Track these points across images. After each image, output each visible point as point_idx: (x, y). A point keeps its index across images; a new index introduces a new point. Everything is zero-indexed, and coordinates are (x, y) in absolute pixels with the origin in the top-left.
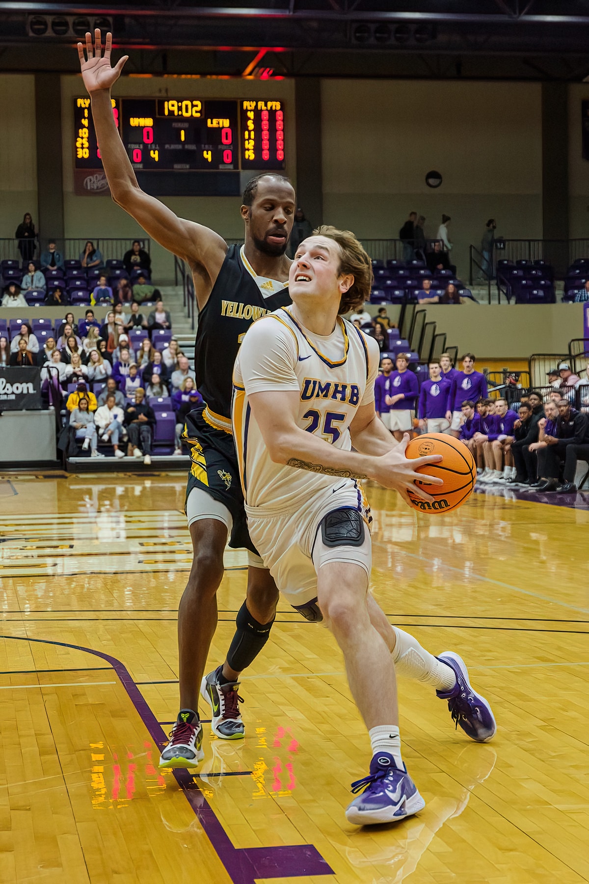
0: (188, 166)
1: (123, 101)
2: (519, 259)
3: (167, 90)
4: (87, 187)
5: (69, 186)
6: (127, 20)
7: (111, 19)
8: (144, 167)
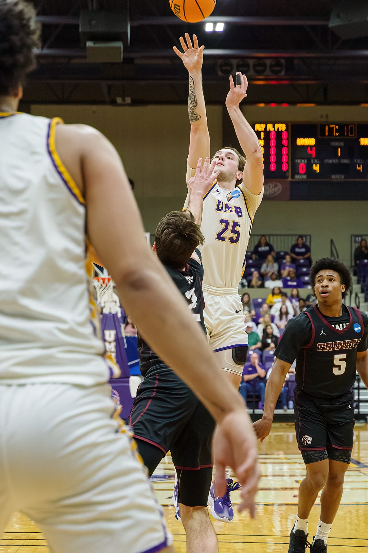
1: (292, 125)
3: (327, 117)
6: (296, 62)
7: (283, 61)
8: (308, 177)
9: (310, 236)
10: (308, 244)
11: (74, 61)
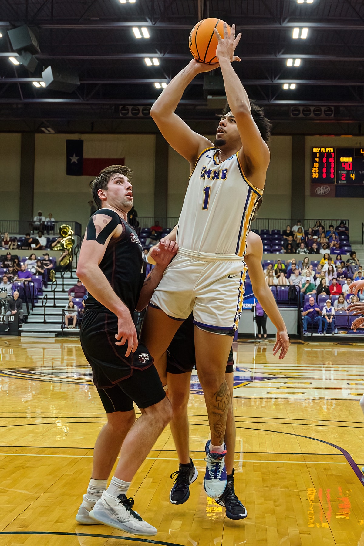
1: (337, 149)
3: (360, 143)
4: (317, 193)
5: (307, 192)
6: (341, 108)
7: (333, 108)
8: (347, 183)
9: (349, 220)
10: (347, 226)
11: (198, 107)
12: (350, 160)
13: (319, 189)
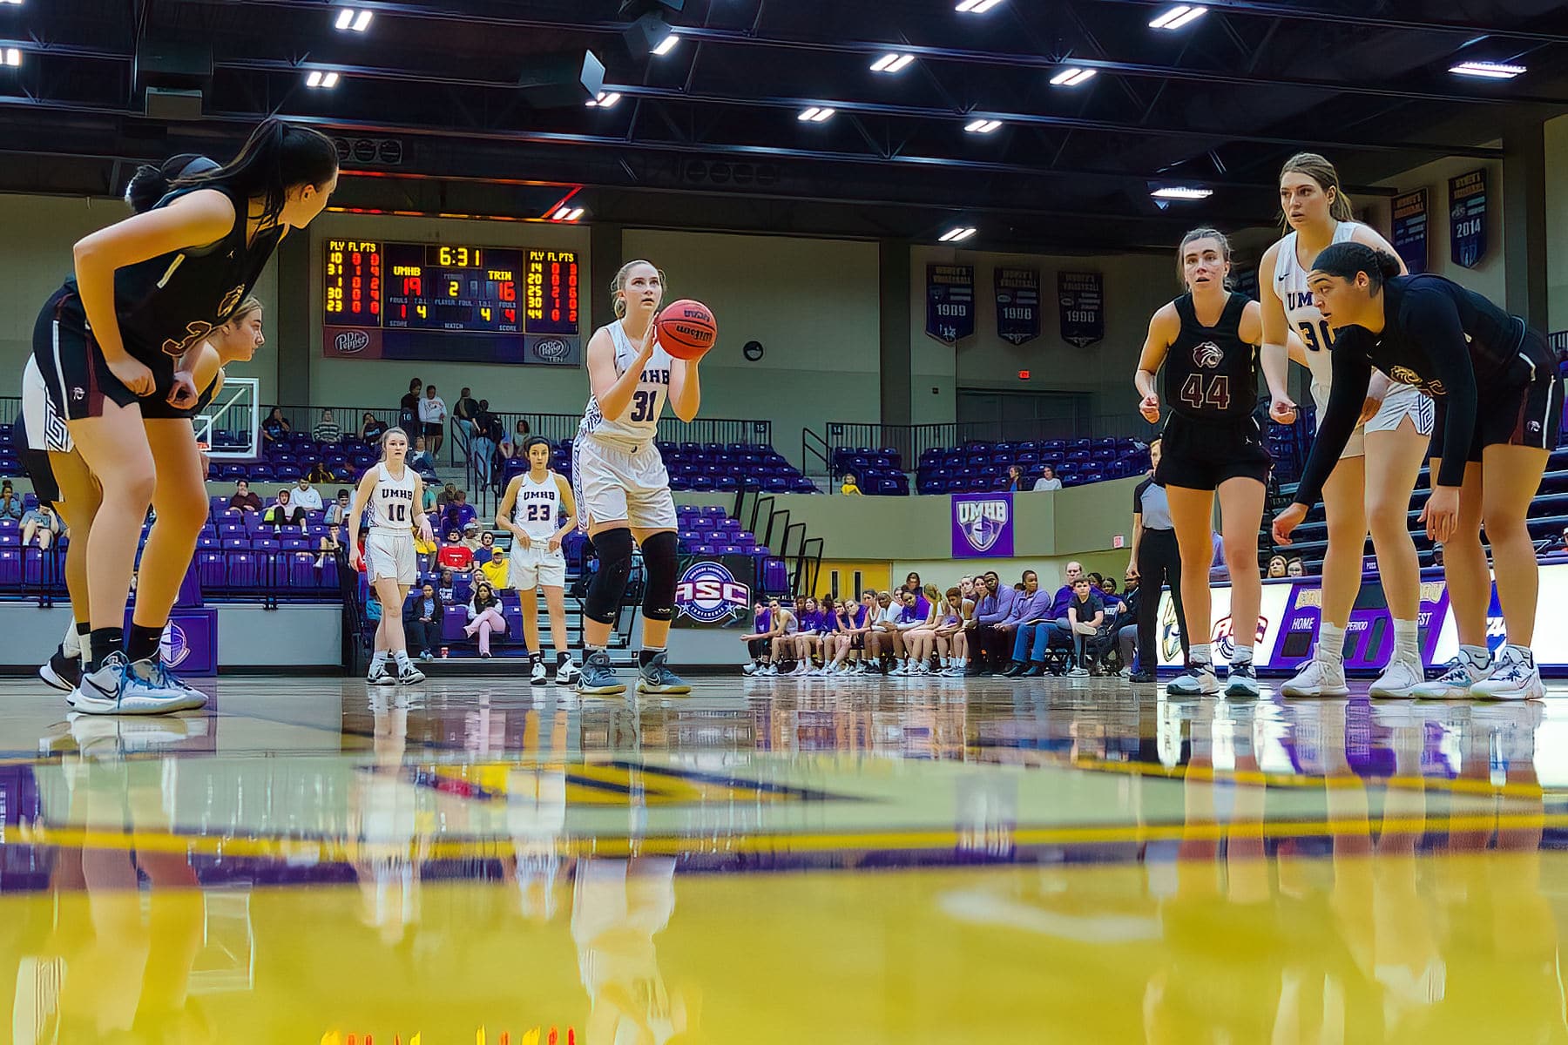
0: (461, 326)
1: (384, 244)
2: (859, 447)
3: (438, 235)
4: (339, 347)
5: (316, 345)
8: (408, 326)
12: (416, 271)
13: (343, 340)
